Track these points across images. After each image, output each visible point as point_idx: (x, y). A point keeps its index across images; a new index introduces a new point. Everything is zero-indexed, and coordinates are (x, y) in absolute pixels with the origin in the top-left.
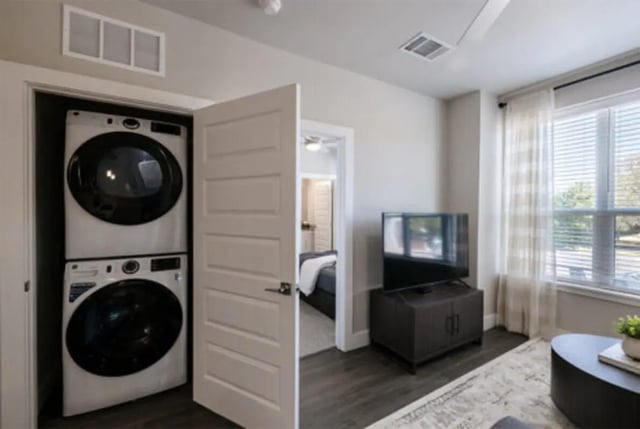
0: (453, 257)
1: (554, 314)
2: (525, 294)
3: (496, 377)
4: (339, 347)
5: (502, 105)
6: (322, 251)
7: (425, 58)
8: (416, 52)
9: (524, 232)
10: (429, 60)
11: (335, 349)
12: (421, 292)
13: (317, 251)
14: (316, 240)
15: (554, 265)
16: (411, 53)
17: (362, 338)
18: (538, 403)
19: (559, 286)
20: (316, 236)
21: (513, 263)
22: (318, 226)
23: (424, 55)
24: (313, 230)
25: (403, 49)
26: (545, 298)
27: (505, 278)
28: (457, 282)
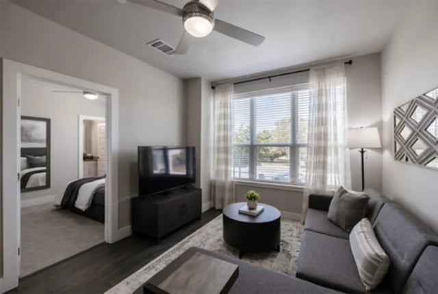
0: (191, 172)
1: (234, 197)
2: (223, 188)
3: (203, 234)
4: (107, 241)
5: (213, 88)
6: (101, 176)
7: (165, 54)
8: (159, 48)
9: (222, 156)
10: (167, 55)
11: (105, 243)
12: (166, 194)
13: (99, 175)
14: (99, 168)
15: (234, 172)
16: (155, 48)
17: (126, 231)
18: (218, 240)
19: (236, 182)
20: (99, 165)
21: (218, 172)
22: (100, 157)
23: (165, 51)
24: (97, 161)
25: (150, 45)
26: (231, 189)
27: (215, 181)
28: (189, 186)
